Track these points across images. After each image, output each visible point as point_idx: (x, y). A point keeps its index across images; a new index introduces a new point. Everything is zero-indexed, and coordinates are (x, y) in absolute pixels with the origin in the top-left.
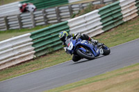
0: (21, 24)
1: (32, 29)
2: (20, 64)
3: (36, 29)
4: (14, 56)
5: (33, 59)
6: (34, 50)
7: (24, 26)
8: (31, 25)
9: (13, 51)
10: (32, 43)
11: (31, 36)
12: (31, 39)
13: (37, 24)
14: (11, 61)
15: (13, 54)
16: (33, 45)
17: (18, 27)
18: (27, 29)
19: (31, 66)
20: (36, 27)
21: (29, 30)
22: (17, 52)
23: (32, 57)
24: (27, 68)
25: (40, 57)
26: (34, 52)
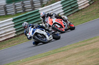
0: (6, 12)
1: (14, 16)
5: (15, 37)
7: (8, 14)
8: (13, 13)
10: (14, 25)
11: (13, 20)
12: (13, 23)
13: (17, 12)
16: (14, 27)
17: (4, 14)
19: (13, 41)
20: (17, 14)
21: (12, 16)
23: (13, 35)
24: (10, 43)
25: (19, 35)
26: (15, 31)
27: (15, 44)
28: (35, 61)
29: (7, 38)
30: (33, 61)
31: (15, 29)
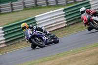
1: (65, 6)
2: (56, 30)
3: (68, 6)
4: (51, 24)
5: (65, 27)
6: (66, 20)
7: (59, 4)
8: (64, 3)
9: (51, 21)
10: (65, 15)
11: (64, 10)
12: (64, 13)
13: (68, 2)
14: (50, 28)
15: (51, 23)
16: (65, 17)
17: (55, 4)
18: (61, 6)
19: (64, 31)
20: (67, 4)
21: (62, 6)
22: (54, 22)
23: (64, 25)
24: (60, 33)
25: (70, 25)
26: (66, 21)
27: (65, 34)
28: (85, 51)
29: (58, 27)
30: (83, 52)
31: (65, 19)
